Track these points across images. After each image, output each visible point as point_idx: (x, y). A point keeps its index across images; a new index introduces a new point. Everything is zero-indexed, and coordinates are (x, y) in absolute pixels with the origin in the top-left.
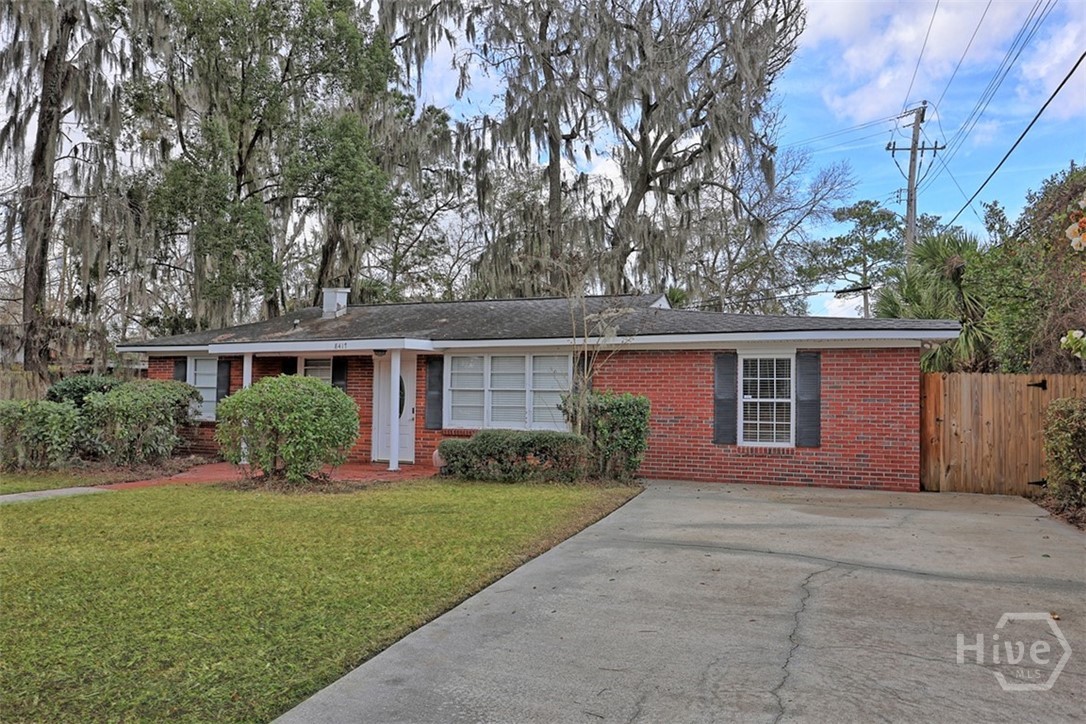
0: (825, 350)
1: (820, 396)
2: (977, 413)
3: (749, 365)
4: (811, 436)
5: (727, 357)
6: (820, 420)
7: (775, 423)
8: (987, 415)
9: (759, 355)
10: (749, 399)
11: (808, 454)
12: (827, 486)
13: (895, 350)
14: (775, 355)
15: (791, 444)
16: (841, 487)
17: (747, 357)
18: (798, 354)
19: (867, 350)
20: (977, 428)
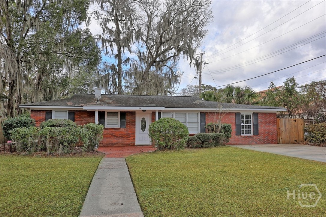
0: (259, 113)
1: (258, 123)
2: (285, 127)
3: (243, 116)
4: (256, 133)
5: (238, 114)
6: (258, 129)
7: (248, 130)
8: (287, 127)
9: (245, 114)
10: (243, 124)
11: (256, 137)
12: (260, 144)
13: (272, 113)
14: (248, 114)
15: (252, 135)
16: (263, 144)
17: (242, 114)
18: (253, 114)
19: (267, 113)
20: (286, 130)
